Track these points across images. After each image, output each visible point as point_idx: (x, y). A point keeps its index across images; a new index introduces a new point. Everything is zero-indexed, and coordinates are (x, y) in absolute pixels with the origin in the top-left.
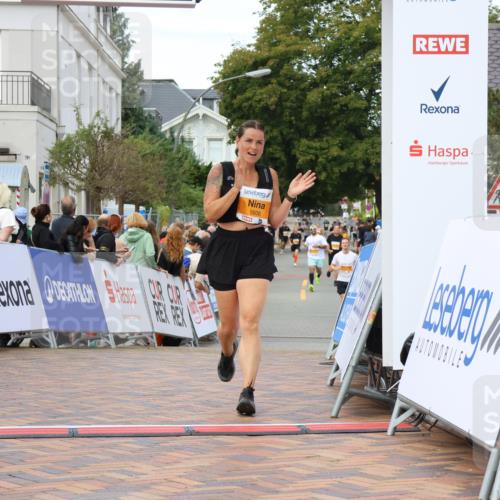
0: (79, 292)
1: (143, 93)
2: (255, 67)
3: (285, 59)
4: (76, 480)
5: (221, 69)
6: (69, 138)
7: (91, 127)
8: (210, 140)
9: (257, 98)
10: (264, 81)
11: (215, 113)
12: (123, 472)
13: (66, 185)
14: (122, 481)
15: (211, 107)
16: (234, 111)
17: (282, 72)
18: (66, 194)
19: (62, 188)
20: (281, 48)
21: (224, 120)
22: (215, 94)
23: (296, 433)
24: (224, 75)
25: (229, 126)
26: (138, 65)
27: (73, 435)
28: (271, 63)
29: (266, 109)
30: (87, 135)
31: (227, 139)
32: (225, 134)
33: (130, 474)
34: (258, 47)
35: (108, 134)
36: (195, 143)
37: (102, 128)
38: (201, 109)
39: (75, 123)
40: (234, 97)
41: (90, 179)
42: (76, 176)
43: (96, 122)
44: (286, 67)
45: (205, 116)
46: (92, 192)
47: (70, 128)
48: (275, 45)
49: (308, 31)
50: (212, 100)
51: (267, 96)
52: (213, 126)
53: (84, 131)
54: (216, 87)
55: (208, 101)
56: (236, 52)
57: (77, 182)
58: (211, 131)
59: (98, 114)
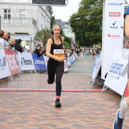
0: (41, 62)
1: (55, 22)
2: (77, 17)
3: (83, 16)
4: (40, 100)
5: (70, 18)
6: (40, 31)
7: (44, 29)
8: (68, 32)
9: (78, 24)
10: (79, 20)
11: (69, 26)
12: (49, 99)
13: (39, 40)
14: (49, 100)
15: (68, 25)
16: (73, 26)
17: (83, 18)
18: (39, 42)
19: (38, 41)
20: (83, 13)
21: (71, 28)
22: (69, 23)
23: (84, 92)
24: (71, 19)
25: (72, 29)
26: (54, 17)
27: (40, 91)
28: (81, 16)
29: (79, 26)
30: (43, 31)
31: (71, 32)
32: (71, 31)
33: (51, 99)
34: (78, 13)
35: (48, 31)
36: (65, 33)
37: (47, 29)
38: (66, 26)
39: (41, 28)
40: (73, 23)
41: (44, 40)
42: (41, 39)
43: (46, 28)
44: (83, 17)
45: (67, 27)
46: (44, 42)
47: (40, 29)
48: (81, 13)
49: (88, 10)
50: (69, 24)
51: (80, 23)
52: (69, 29)
53: (43, 30)
54: (69, 21)
55: (68, 24)
56: (73, 14)
57: (41, 40)
58: (68, 30)
59: (46, 27)
